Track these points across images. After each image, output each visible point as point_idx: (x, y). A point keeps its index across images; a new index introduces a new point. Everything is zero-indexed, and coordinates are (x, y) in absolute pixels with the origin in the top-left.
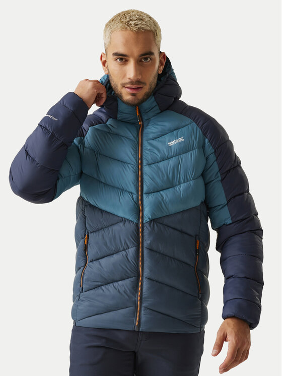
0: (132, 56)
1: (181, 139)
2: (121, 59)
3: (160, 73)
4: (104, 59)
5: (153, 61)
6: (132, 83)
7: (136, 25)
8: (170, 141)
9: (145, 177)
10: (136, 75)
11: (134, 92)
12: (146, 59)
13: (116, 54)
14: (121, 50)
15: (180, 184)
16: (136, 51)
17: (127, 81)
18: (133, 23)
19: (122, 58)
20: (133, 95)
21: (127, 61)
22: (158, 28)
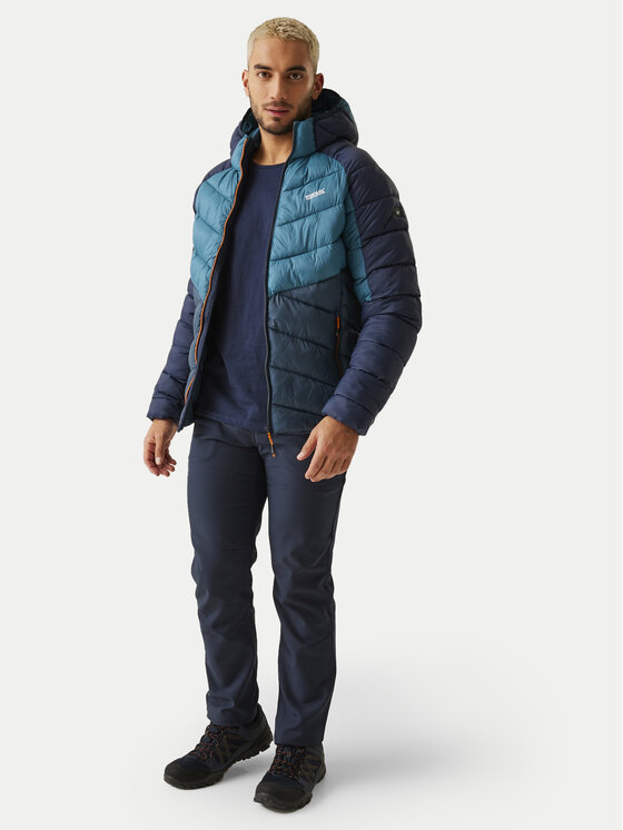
0: (277, 68)
1: (322, 192)
2: (264, 74)
3: (315, 98)
4: (245, 77)
5: (304, 79)
6: (275, 104)
7: (285, 31)
8: (308, 194)
9: (274, 240)
10: (280, 93)
11: (278, 115)
12: (295, 75)
13: (258, 66)
14: (265, 62)
15: (316, 248)
16: (283, 64)
17: (270, 101)
18: (282, 28)
19: (266, 73)
20: (276, 119)
21: (271, 76)
22: (315, 40)
